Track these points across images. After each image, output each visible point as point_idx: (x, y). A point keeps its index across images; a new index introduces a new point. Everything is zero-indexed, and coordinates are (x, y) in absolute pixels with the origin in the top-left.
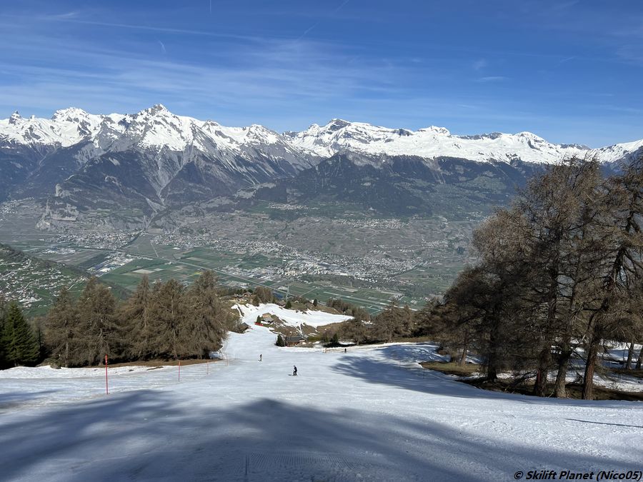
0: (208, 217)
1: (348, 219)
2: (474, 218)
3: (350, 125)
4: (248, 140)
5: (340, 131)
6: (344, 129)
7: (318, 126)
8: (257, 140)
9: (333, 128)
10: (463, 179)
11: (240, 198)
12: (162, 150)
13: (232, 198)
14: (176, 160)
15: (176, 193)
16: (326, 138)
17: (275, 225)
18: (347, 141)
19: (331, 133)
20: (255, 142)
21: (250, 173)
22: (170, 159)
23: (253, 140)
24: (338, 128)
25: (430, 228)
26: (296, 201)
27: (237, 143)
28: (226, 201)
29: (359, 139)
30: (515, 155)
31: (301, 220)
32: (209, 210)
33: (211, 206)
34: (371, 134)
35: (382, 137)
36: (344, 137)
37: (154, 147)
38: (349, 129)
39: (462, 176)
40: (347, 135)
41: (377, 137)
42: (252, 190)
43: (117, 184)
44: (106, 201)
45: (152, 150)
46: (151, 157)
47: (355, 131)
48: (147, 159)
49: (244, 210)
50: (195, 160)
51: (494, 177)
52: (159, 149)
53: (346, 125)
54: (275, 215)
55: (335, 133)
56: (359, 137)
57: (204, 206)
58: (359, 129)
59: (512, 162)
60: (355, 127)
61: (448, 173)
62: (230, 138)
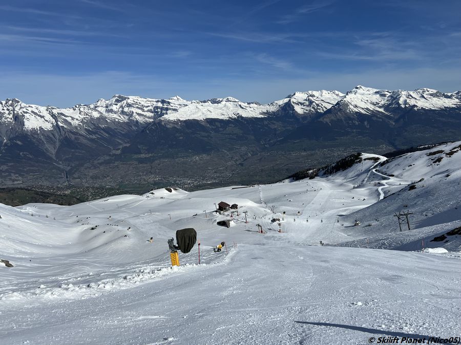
0: (102, 168)
1: (183, 157)
2: (238, 149)
3: (128, 98)
4: (82, 117)
5: (123, 102)
6: (125, 101)
7: (104, 100)
8: (87, 116)
9: (117, 101)
10: (221, 129)
11: (115, 155)
12: (40, 130)
13: (110, 155)
14: (51, 136)
15: (67, 157)
16: (115, 108)
17: (144, 167)
18: (130, 109)
19: (117, 105)
20: (86, 118)
21: (98, 138)
22: (48, 136)
23: (85, 116)
24: (121, 101)
25: (223, 156)
26: (146, 152)
27: (77, 119)
28: (107, 158)
29: (137, 107)
30: (238, 114)
31: (156, 162)
32: (101, 164)
33: (100, 161)
34: (143, 103)
35: (150, 105)
36: (127, 107)
37: (33, 129)
38: (130, 101)
39: (220, 128)
40: (129, 105)
41: (147, 105)
42: (119, 149)
43: (31, 157)
44: (32, 168)
45: (34, 131)
46: (36, 136)
47: (133, 102)
48: (35, 138)
49: (121, 161)
50: (67, 135)
51: (235, 127)
52: (37, 130)
53: (125, 98)
54: (141, 161)
55: (119, 104)
56: (137, 106)
57: (96, 162)
58: (135, 101)
59: (238, 117)
60: (132, 100)
61: (213, 127)
62: (71, 117)
